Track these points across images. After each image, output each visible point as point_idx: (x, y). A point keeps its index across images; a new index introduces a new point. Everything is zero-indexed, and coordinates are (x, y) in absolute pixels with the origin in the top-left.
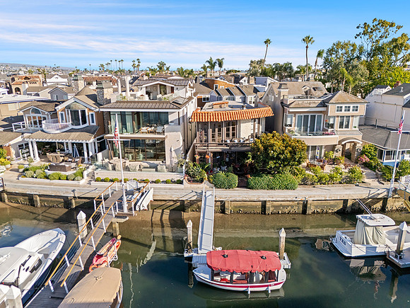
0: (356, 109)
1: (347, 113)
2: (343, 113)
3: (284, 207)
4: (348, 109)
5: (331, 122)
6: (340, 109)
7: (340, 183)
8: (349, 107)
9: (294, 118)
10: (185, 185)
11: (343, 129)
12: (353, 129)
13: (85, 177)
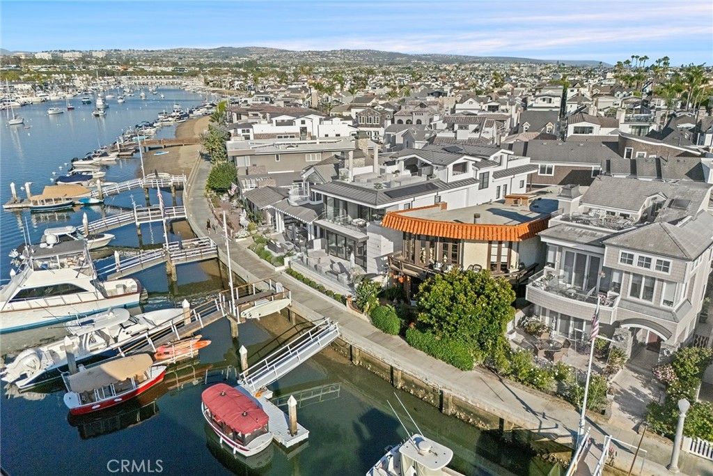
0: (664, 267)
1: (644, 271)
4: (645, 263)
5: (615, 279)
6: (628, 259)
8: (649, 260)
9: (558, 254)
10: (347, 309)
11: (641, 300)
12: (662, 305)
13: (286, 264)
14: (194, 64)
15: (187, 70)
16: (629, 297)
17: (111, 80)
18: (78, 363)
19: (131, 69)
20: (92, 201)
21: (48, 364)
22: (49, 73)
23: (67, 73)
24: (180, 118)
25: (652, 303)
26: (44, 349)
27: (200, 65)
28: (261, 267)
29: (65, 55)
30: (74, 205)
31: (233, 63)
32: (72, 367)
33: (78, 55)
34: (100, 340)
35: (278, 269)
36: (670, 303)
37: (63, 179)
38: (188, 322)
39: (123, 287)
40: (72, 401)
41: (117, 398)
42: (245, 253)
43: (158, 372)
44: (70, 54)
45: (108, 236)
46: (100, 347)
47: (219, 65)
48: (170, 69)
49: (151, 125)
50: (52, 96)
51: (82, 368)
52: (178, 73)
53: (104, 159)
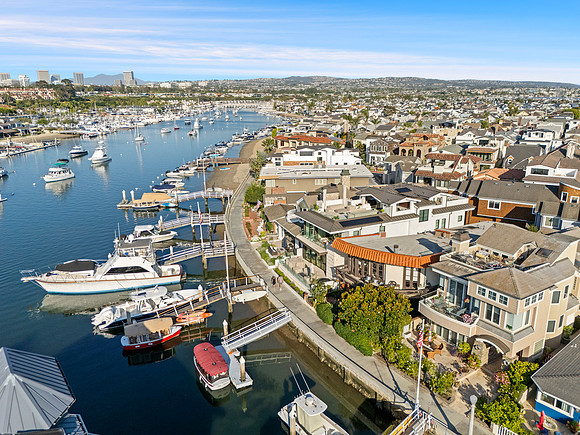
0: (504, 301)
1: (492, 302)
4: (493, 296)
5: (477, 305)
6: (482, 292)
8: (495, 294)
9: (445, 281)
10: (304, 301)
11: (491, 322)
12: (505, 328)
13: (276, 264)
14: (268, 91)
15: (263, 96)
16: (484, 319)
17: (208, 104)
18: (132, 319)
19: (223, 96)
20: (171, 205)
21: (118, 316)
22: (166, 99)
23: (179, 99)
24: (247, 139)
25: (499, 326)
26: (118, 307)
27: (274, 92)
28: (260, 264)
29: (180, 85)
30: (159, 206)
31: (298, 89)
32: (129, 321)
33: (189, 85)
34: (148, 305)
35: (270, 267)
36: (510, 328)
37: (157, 187)
38: (201, 299)
39: (172, 271)
40: (125, 342)
41: (150, 343)
42: (254, 253)
43: (176, 329)
44: (183, 84)
45: (173, 233)
46: (148, 309)
47: (288, 92)
48: (251, 95)
49: (225, 145)
50: (166, 118)
51: (134, 321)
52: (257, 98)
53: (187, 172)
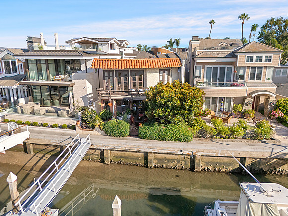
0: (269, 59)
1: (259, 64)
2: (254, 63)
3: (169, 160)
4: (259, 59)
5: (241, 73)
6: (250, 59)
7: (244, 138)
8: (261, 57)
9: (202, 70)
10: (78, 131)
11: (255, 81)
12: (266, 81)
25: (261, 81)
36: (269, 80)
